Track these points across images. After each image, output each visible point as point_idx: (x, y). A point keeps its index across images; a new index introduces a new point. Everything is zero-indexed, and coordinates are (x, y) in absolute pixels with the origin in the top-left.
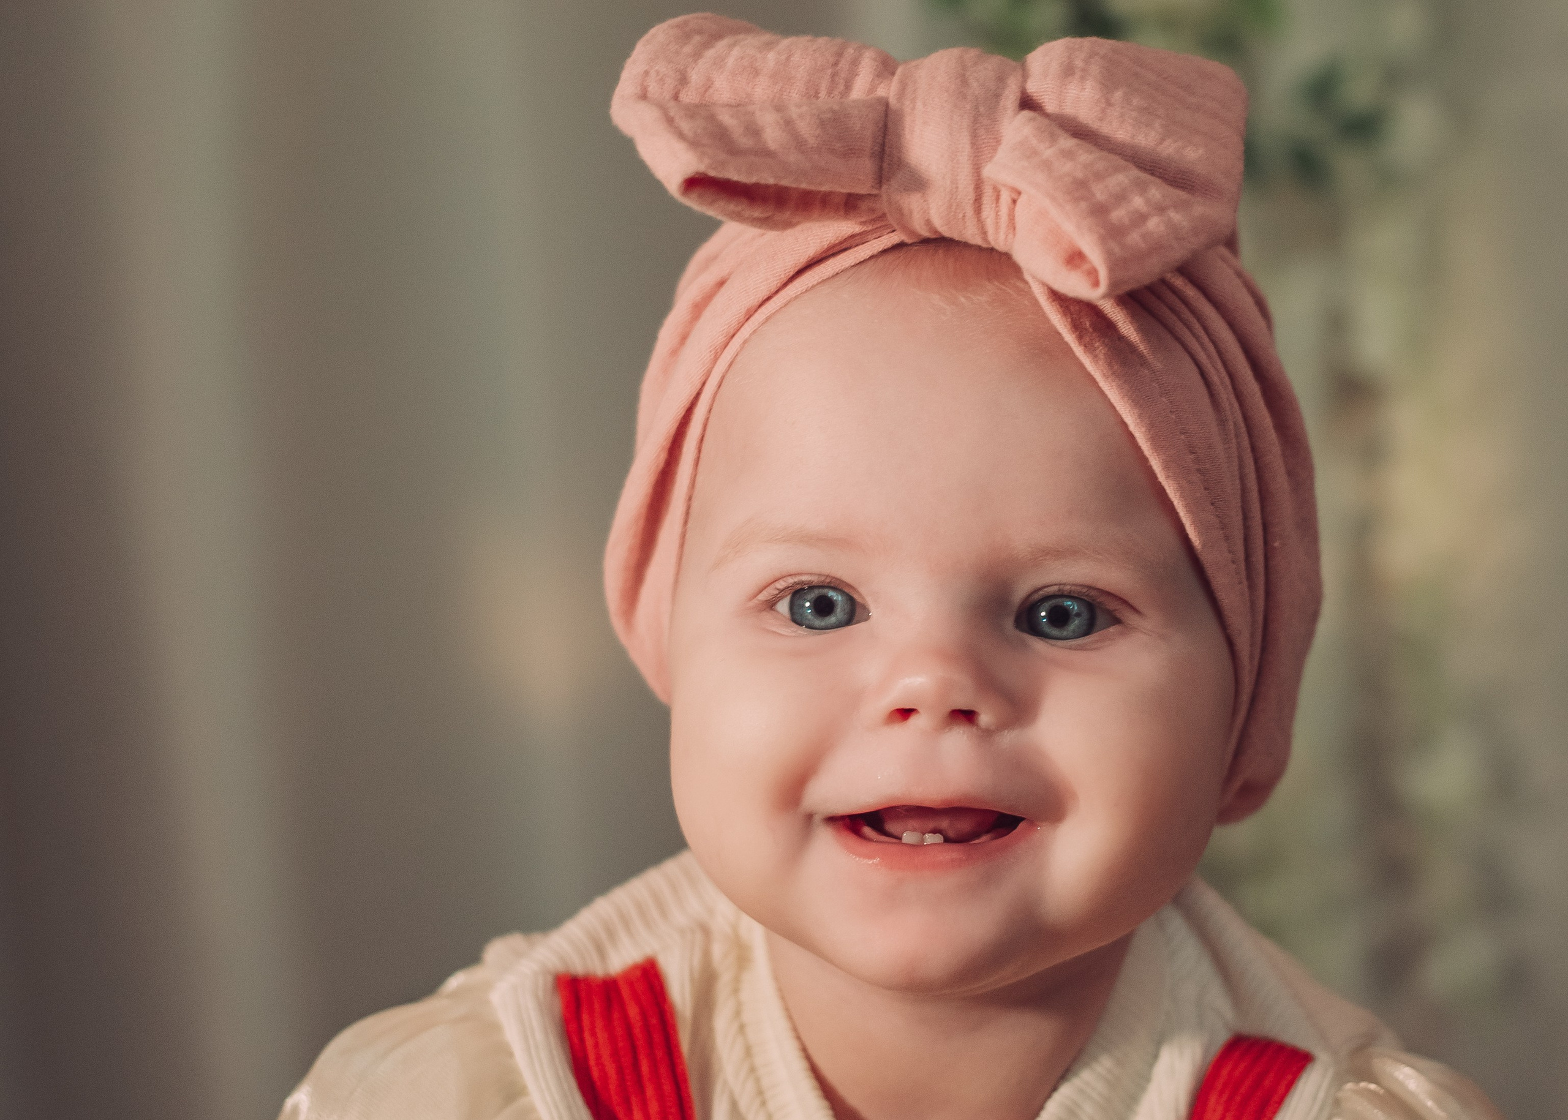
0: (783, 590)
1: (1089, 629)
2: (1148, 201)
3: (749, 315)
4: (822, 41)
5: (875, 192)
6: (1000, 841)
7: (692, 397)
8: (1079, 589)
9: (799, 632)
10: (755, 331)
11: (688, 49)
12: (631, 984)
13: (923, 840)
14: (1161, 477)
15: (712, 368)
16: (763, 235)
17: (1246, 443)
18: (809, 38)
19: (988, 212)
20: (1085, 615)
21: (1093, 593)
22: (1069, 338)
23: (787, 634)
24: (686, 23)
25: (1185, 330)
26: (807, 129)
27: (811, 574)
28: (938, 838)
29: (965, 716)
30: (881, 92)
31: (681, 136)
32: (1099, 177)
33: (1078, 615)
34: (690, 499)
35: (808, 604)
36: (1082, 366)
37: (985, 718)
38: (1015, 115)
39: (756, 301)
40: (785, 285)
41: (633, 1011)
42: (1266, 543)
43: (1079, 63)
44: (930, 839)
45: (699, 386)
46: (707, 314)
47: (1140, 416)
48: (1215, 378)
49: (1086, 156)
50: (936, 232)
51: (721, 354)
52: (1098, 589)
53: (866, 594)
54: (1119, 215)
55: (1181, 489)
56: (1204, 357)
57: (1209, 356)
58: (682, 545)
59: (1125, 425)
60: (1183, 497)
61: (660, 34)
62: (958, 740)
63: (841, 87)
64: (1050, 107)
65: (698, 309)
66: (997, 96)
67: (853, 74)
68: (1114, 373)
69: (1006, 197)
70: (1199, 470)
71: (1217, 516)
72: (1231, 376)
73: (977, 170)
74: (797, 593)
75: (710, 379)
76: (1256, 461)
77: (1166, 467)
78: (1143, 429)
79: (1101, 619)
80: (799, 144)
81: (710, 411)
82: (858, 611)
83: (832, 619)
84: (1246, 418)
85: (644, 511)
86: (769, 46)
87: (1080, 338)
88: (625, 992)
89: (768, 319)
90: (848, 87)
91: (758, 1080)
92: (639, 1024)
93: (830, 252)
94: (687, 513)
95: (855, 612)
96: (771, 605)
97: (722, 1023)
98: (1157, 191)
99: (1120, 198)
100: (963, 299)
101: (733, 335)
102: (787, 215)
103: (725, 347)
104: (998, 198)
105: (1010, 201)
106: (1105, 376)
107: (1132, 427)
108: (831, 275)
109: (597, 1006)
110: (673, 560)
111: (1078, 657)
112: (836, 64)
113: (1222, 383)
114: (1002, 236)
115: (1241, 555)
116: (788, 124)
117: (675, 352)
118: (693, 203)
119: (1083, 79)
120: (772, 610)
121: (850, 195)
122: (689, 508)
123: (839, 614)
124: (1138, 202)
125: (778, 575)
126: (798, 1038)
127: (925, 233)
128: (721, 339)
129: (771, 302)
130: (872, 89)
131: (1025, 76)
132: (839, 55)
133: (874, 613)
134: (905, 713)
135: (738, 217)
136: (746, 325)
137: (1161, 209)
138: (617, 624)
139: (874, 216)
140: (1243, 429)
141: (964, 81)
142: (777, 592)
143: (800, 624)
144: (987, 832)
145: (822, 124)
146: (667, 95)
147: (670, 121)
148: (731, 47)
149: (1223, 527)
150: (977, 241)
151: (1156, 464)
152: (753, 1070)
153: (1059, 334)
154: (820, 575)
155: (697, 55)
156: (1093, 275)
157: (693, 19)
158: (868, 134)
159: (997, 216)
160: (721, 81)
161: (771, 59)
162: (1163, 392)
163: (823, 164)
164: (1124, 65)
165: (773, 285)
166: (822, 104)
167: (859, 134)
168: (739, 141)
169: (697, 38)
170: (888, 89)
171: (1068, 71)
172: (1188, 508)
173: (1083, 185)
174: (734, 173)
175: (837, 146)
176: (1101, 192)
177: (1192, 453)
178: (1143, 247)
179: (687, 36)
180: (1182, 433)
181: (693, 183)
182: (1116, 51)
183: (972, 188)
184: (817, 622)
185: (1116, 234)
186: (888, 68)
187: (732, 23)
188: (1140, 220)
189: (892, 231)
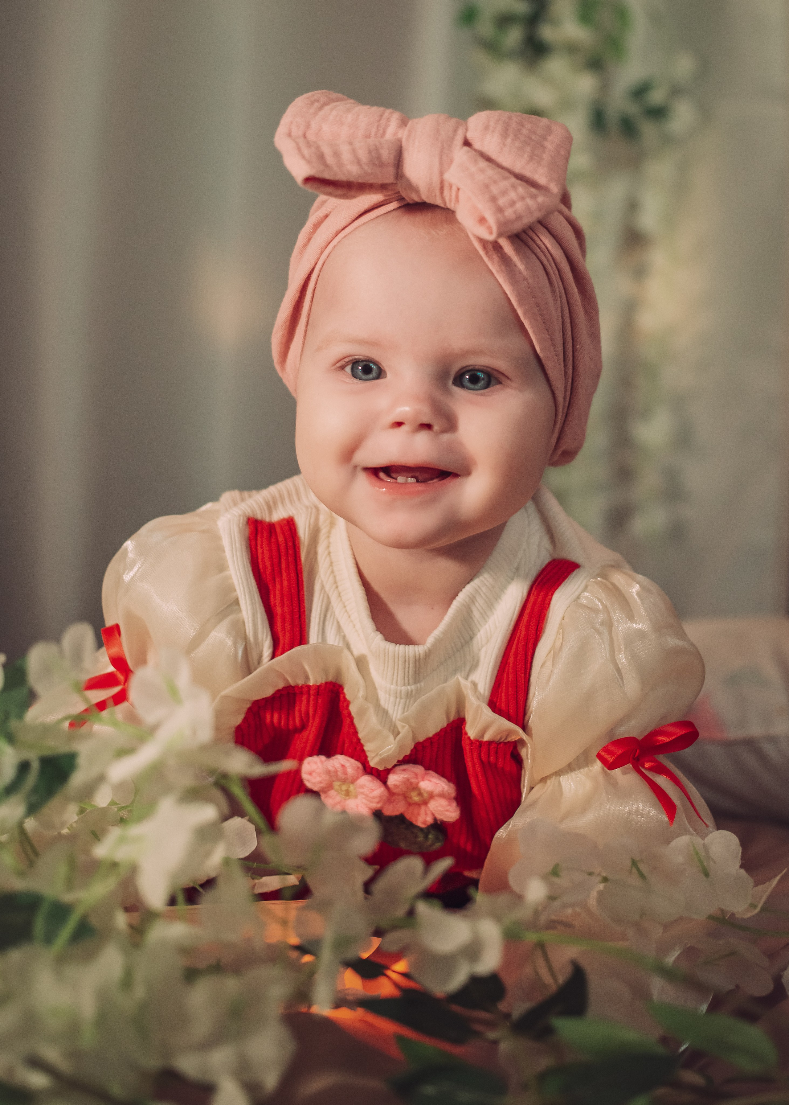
0: (347, 362)
1: (487, 386)
2: (517, 194)
3: (337, 234)
4: (374, 109)
5: (395, 182)
6: (441, 482)
7: (311, 270)
8: (482, 368)
9: (354, 381)
10: (339, 242)
11: (312, 111)
12: (281, 527)
13: (407, 481)
14: (522, 318)
15: (320, 256)
17: (565, 300)
18: (368, 107)
19: (446, 193)
20: (486, 379)
21: (489, 370)
22: (482, 253)
23: (348, 382)
24: (313, 96)
25: (538, 249)
26: (363, 155)
27: (360, 355)
28: (413, 480)
29: (428, 427)
30: (399, 135)
31: (303, 157)
32: (495, 182)
33: (483, 379)
34: (309, 315)
35: (360, 368)
36: (487, 266)
37: (436, 428)
38: (460, 149)
39: (341, 227)
40: (354, 221)
41: (281, 539)
42: (573, 345)
43: (492, 124)
44: (410, 480)
45: (314, 265)
46: (319, 231)
47: (513, 290)
48: (550, 271)
49: (491, 172)
50: (422, 200)
51: (324, 251)
52: (491, 368)
53: (385, 365)
54: (502, 201)
56: (546, 261)
57: (548, 261)
58: (305, 335)
61: (300, 102)
62: (423, 438)
63: (381, 133)
64: (477, 145)
65: (316, 226)
66: (453, 139)
67: (387, 126)
68: (501, 270)
69: (454, 189)
70: (540, 315)
71: (549, 335)
72: (558, 270)
73: (442, 174)
74: (355, 363)
75: (319, 262)
76: (569, 309)
77: (525, 314)
78: (514, 296)
79: (493, 381)
80: (358, 162)
81: (318, 276)
82: (383, 373)
83: (371, 376)
84: (565, 289)
85: (289, 319)
86: (349, 110)
87: (487, 253)
88: (278, 530)
89: (345, 236)
90: (384, 132)
91: (335, 577)
92: (283, 545)
93: (375, 207)
94: (308, 322)
95: (381, 374)
96: (342, 368)
97: (321, 549)
98: (521, 189)
99: (504, 193)
100: (434, 233)
101: (330, 243)
102: (353, 193)
103: (326, 248)
104: (450, 189)
105: (456, 191)
106: (497, 271)
107: (509, 295)
108: (375, 217)
109: (265, 535)
110: (301, 342)
111: (480, 399)
112: (379, 120)
113: (554, 273)
114: (451, 204)
115: (561, 355)
116: (354, 152)
117: (305, 245)
118: (308, 189)
119: (493, 132)
120: (343, 370)
121: (383, 183)
122: (308, 319)
123: (374, 374)
124: (513, 195)
125: (345, 355)
126: (355, 559)
127: (418, 201)
128: (324, 244)
129: (347, 228)
130: (395, 134)
131: (467, 130)
132: (381, 116)
133: (389, 375)
134: (399, 424)
135: (328, 194)
136: (336, 238)
137: (523, 199)
138: (277, 367)
139: (395, 192)
140: (563, 294)
141: (438, 132)
142: (345, 363)
143: (356, 378)
144: (437, 477)
145: (370, 152)
146: (301, 133)
147: (299, 149)
148: (332, 110)
149: (552, 340)
150: (441, 204)
151: (520, 312)
152: (332, 572)
153: (477, 250)
154: (364, 356)
155: (315, 114)
156: (489, 228)
157: (316, 94)
158: (392, 156)
159: (451, 195)
160: (326, 128)
161: (349, 117)
162: (525, 279)
163: (369, 171)
164: (513, 125)
165: (348, 221)
166: (371, 141)
167: (387, 155)
168: (330, 160)
169: (316, 105)
170: (403, 134)
171: (487, 128)
172: (535, 332)
173: (487, 186)
174: (327, 175)
175: (377, 162)
176: (495, 190)
177: (537, 306)
178: (514, 217)
179: (312, 103)
180: (533, 297)
181: (308, 180)
182: (510, 118)
183: (439, 182)
184: (364, 377)
185: (500, 210)
186: (404, 123)
187: (335, 95)
188: (513, 204)
189: (403, 198)
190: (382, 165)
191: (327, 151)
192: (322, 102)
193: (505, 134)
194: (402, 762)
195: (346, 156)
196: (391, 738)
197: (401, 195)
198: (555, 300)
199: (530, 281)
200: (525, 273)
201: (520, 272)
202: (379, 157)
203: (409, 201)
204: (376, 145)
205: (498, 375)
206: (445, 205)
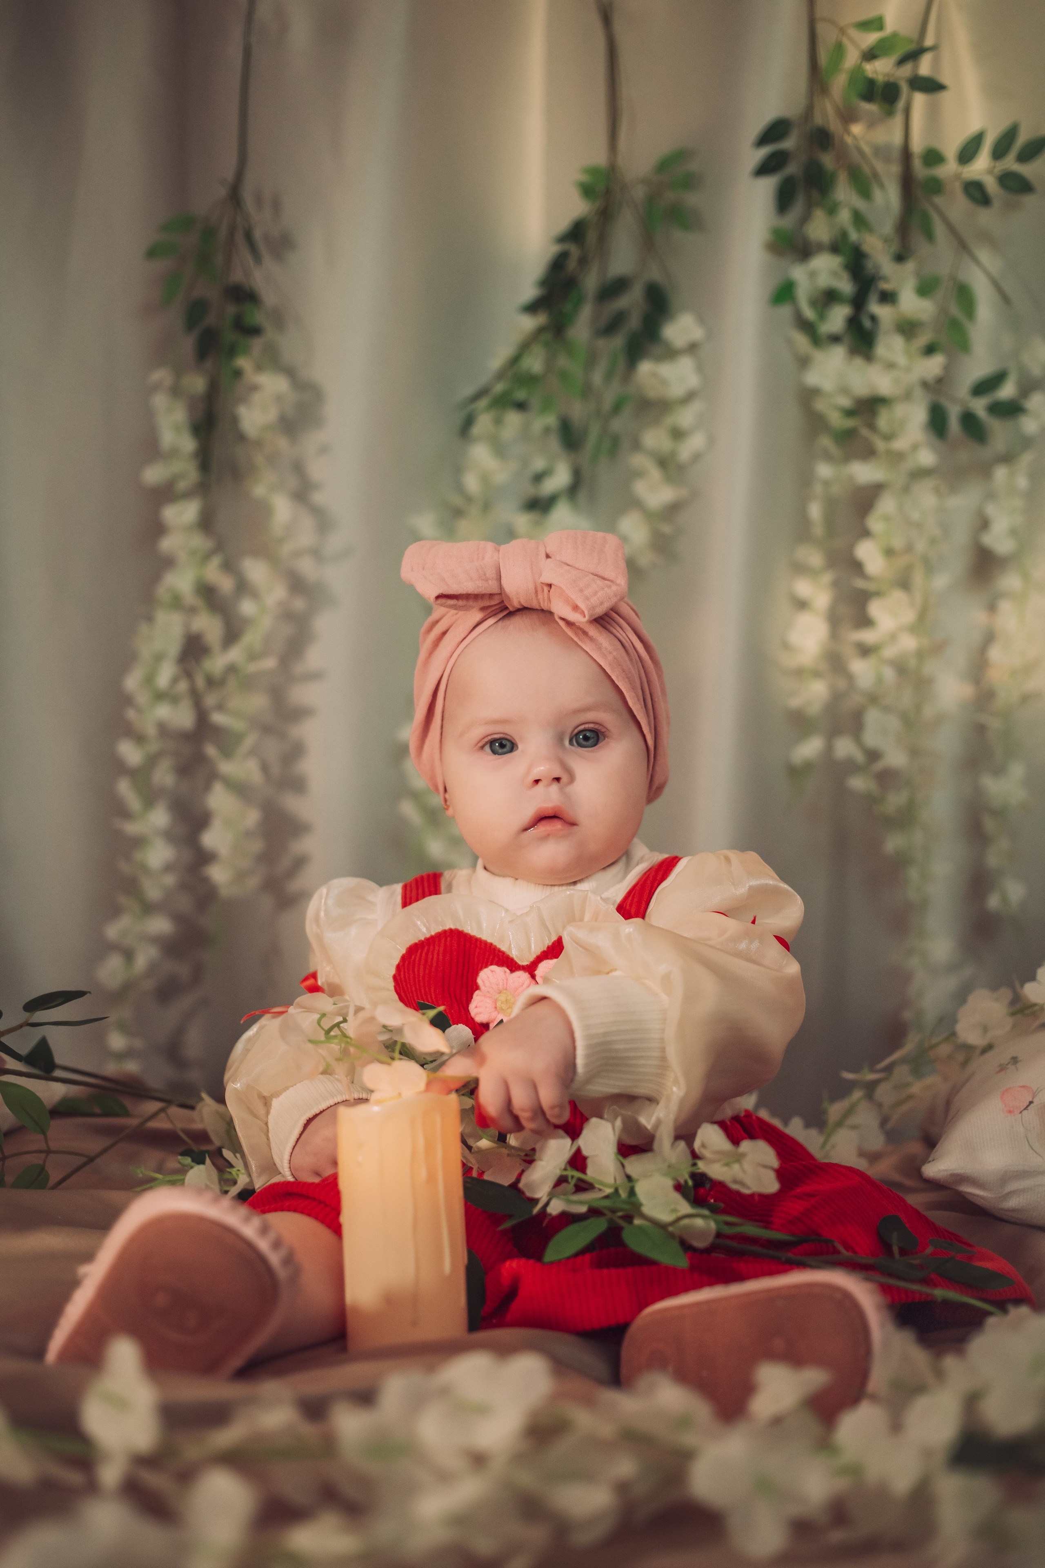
0: (486, 742)
2: (599, 586)
3: (458, 645)
5: (498, 593)
7: (440, 676)
9: (495, 756)
15: (447, 665)
16: (456, 614)
19: (540, 596)
20: (595, 738)
25: (615, 629)
26: (473, 573)
27: (496, 734)
29: (558, 779)
30: (496, 558)
32: (581, 579)
33: (593, 738)
34: (443, 713)
35: (496, 746)
38: (546, 561)
39: (461, 639)
40: (470, 632)
42: (652, 700)
43: (564, 540)
45: (442, 672)
46: (441, 645)
48: (627, 645)
49: (575, 573)
50: (523, 605)
51: (449, 661)
53: (517, 738)
54: (587, 592)
55: (623, 685)
56: (622, 638)
57: (624, 637)
58: (442, 729)
60: (624, 688)
62: (555, 787)
63: (481, 558)
64: (557, 557)
66: (538, 555)
67: (486, 553)
68: (593, 649)
71: (635, 693)
73: (535, 580)
74: (492, 743)
75: (446, 669)
77: (617, 677)
78: (608, 667)
79: (601, 737)
80: (471, 579)
81: (448, 681)
82: (515, 746)
83: (505, 750)
85: (424, 719)
89: (465, 645)
90: (485, 558)
93: (484, 619)
94: (443, 716)
95: (513, 747)
96: (482, 747)
98: (600, 582)
99: (589, 585)
101: (454, 653)
102: (471, 606)
103: (451, 657)
105: (547, 591)
106: (590, 650)
110: (438, 735)
111: (592, 754)
112: (478, 550)
114: (546, 603)
115: (643, 705)
116: (467, 571)
119: (566, 545)
120: (484, 749)
121: (489, 595)
123: (508, 745)
125: (484, 735)
127: (519, 607)
128: (448, 657)
129: (466, 639)
130: (493, 557)
131: (546, 546)
133: (520, 744)
134: (537, 781)
136: (458, 649)
137: (601, 590)
139: (500, 601)
141: (526, 552)
142: (484, 743)
143: (496, 753)
145: (478, 570)
147: (426, 576)
149: (637, 696)
150: (537, 607)
154: (500, 734)
156: (582, 613)
158: (493, 572)
159: (544, 597)
160: (438, 561)
161: (455, 551)
162: (611, 653)
163: (480, 585)
164: (580, 540)
165: (466, 634)
166: (476, 563)
167: (491, 573)
168: (450, 581)
169: (425, 548)
170: (498, 556)
171: (561, 543)
172: (626, 691)
173: (575, 581)
174: (451, 592)
175: (483, 577)
176: (581, 584)
177: (623, 672)
178: (599, 603)
179: (422, 548)
180: (620, 665)
181: (438, 597)
182: (576, 535)
183: (534, 588)
184: (500, 751)
185: (587, 598)
186: (498, 549)
188: (596, 593)
189: (507, 608)
190: (488, 580)
191: (445, 574)
193: (576, 546)
195: (462, 576)
197: (505, 605)
198: (633, 666)
199: (614, 654)
202: (485, 575)
203: (511, 609)
204: (481, 565)
205: (603, 730)
206: (540, 606)
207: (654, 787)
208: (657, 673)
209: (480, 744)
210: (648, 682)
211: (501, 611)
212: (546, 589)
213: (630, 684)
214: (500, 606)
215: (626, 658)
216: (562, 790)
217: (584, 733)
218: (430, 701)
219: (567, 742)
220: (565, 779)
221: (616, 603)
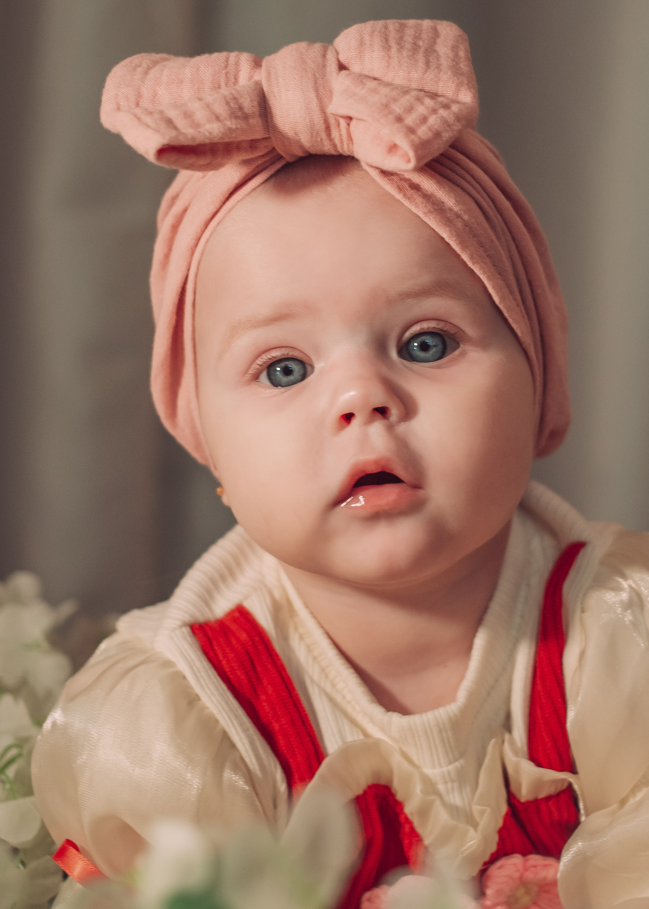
1: (443, 354)
2: (427, 108)
3: (206, 224)
4: (215, 55)
5: (266, 136)
7: (183, 281)
10: (212, 232)
11: (137, 77)
12: (235, 622)
14: (470, 264)
15: (192, 260)
16: (203, 177)
17: (509, 238)
19: (335, 134)
22: (399, 196)
25: (461, 180)
26: (221, 109)
29: (382, 411)
30: (256, 78)
31: (148, 126)
32: (395, 100)
33: (436, 345)
35: (278, 372)
37: (392, 414)
38: (338, 74)
40: (224, 203)
42: (532, 292)
43: (367, 38)
45: (186, 274)
46: (181, 229)
47: (450, 231)
48: (484, 204)
50: (307, 152)
51: (195, 250)
54: (410, 120)
55: (482, 268)
58: (195, 363)
59: (442, 239)
60: (484, 273)
63: (233, 80)
64: (355, 67)
65: (175, 228)
66: (325, 66)
67: (237, 71)
70: (488, 256)
71: (504, 281)
72: (493, 201)
73: (323, 111)
75: (191, 267)
76: (517, 246)
77: (472, 258)
80: (217, 118)
82: (308, 369)
83: (291, 378)
84: (506, 223)
89: (218, 224)
90: (236, 79)
91: (319, 663)
92: (249, 643)
93: (247, 178)
95: (306, 371)
96: (255, 377)
99: (410, 109)
102: (219, 160)
103: (197, 246)
104: (339, 125)
105: (346, 125)
107: (447, 240)
108: (250, 191)
112: (226, 67)
113: (489, 206)
114: (345, 146)
115: (520, 301)
116: (208, 107)
117: (167, 256)
120: (258, 379)
121: (252, 141)
124: (421, 110)
127: (300, 154)
129: (218, 214)
130: (251, 78)
131: (337, 53)
132: (227, 61)
133: (317, 369)
135: (191, 167)
136: (206, 230)
139: (270, 150)
140: (506, 230)
141: (303, 62)
145: (228, 103)
146: (133, 103)
147: (139, 119)
148: (162, 70)
149: (508, 286)
150: (333, 152)
151: (465, 257)
155: (143, 81)
156: (405, 156)
157: (136, 59)
158: (255, 103)
159: (341, 136)
160: (162, 91)
161: (188, 72)
162: (458, 216)
163: (234, 127)
164: (393, 35)
165: (217, 205)
166: (225, 91)
167: (250, 105)
168: (180, 123)
169: (140, 70)
170: (260, 76)
171: (362, 43)
172: (488, 278)
173: (386, 106)
174: (183, 141)
175: (240, 114)
176: (397, 108)
177: (482, 247)
178: (430, 134)
179: (135, 69)
180: (474, 236)
181: (162, 152)
182: (386, 28)
183: (322, 122)
185: (411, 130)
186: (257, 64)
187: (156, 56)
188: (424, 120)
189: (281, 157)
190: (246, 117)
191: (173, 114)
192: (144, 65)
193: (387, 47)
194: (495, 858)
195: (200, 115)
196: (472, 831)
197: (279, 154)
198: (498, 238)
199: (466, 217)
200: (456, 209)
201: (451, 210)
202: (241, 108)
203: (289, 159)
204: (232, 94)
205: (453, 331)
206: (336, 150)
207: (547, 432)
208: (538, 250)
209: (252, 371)
210: (523, 263)
211: (273, 163)
212: (343, 122)
213: (494, 266)
214: (271, 156)
215: (486, 225)
216: (390, 428)
217: (423, 338)
218: (174, 322)
219: (394, 354)
220: (395, 413)
221: (460, 131)
